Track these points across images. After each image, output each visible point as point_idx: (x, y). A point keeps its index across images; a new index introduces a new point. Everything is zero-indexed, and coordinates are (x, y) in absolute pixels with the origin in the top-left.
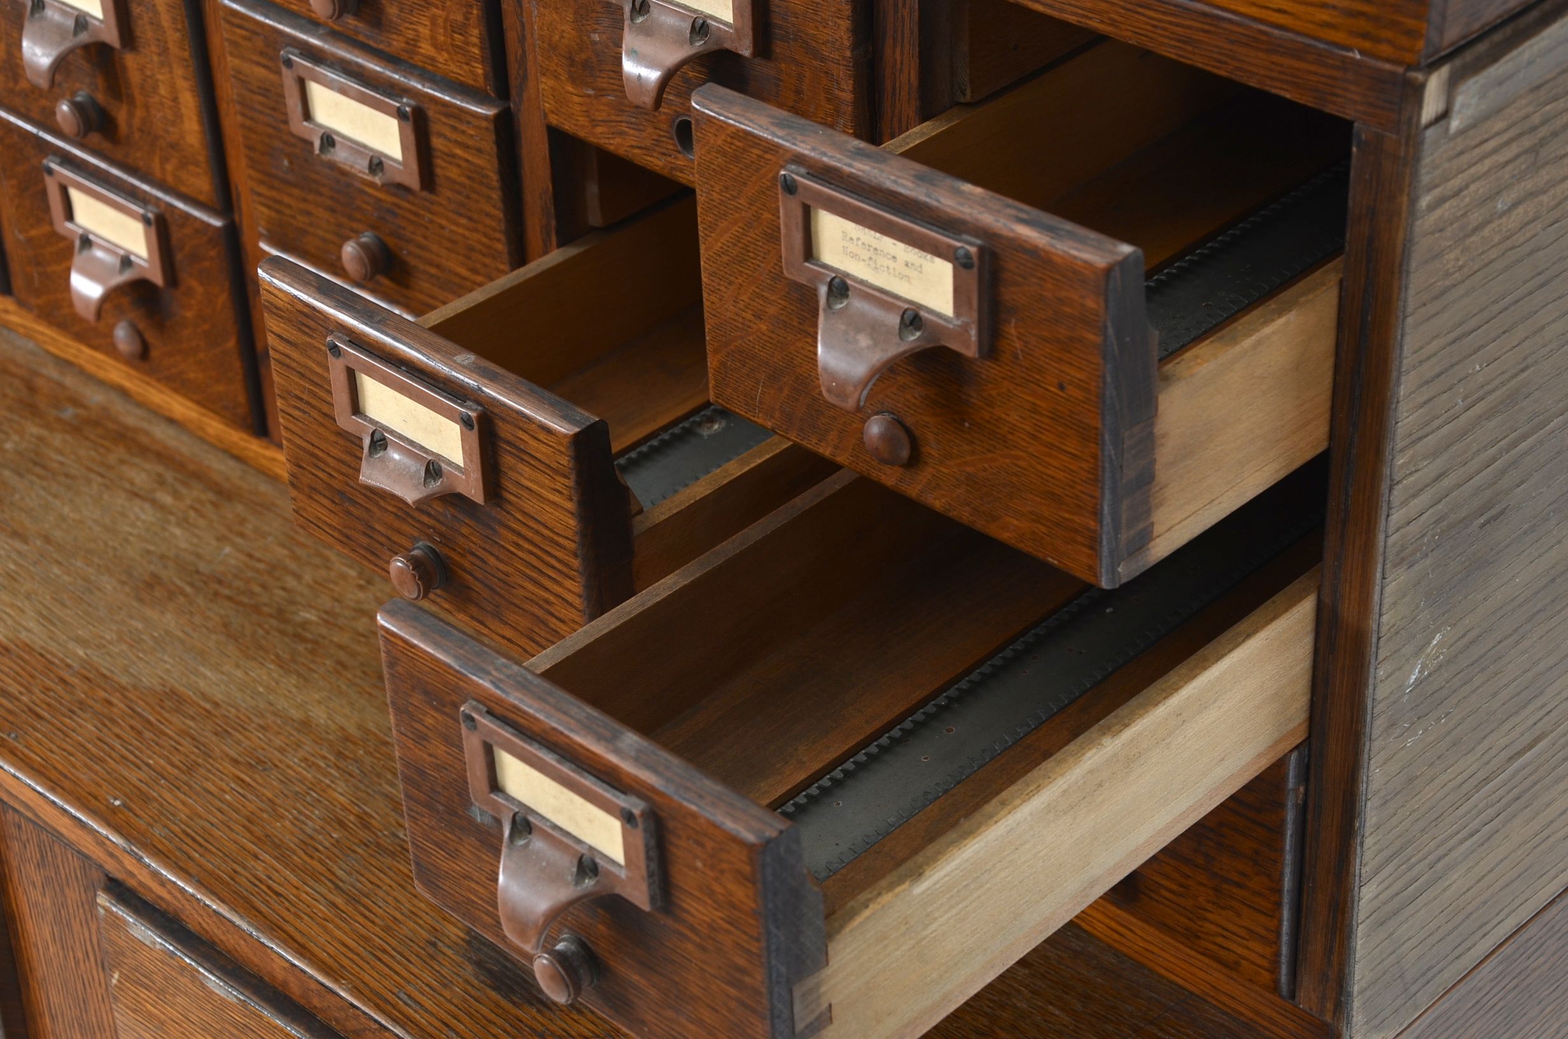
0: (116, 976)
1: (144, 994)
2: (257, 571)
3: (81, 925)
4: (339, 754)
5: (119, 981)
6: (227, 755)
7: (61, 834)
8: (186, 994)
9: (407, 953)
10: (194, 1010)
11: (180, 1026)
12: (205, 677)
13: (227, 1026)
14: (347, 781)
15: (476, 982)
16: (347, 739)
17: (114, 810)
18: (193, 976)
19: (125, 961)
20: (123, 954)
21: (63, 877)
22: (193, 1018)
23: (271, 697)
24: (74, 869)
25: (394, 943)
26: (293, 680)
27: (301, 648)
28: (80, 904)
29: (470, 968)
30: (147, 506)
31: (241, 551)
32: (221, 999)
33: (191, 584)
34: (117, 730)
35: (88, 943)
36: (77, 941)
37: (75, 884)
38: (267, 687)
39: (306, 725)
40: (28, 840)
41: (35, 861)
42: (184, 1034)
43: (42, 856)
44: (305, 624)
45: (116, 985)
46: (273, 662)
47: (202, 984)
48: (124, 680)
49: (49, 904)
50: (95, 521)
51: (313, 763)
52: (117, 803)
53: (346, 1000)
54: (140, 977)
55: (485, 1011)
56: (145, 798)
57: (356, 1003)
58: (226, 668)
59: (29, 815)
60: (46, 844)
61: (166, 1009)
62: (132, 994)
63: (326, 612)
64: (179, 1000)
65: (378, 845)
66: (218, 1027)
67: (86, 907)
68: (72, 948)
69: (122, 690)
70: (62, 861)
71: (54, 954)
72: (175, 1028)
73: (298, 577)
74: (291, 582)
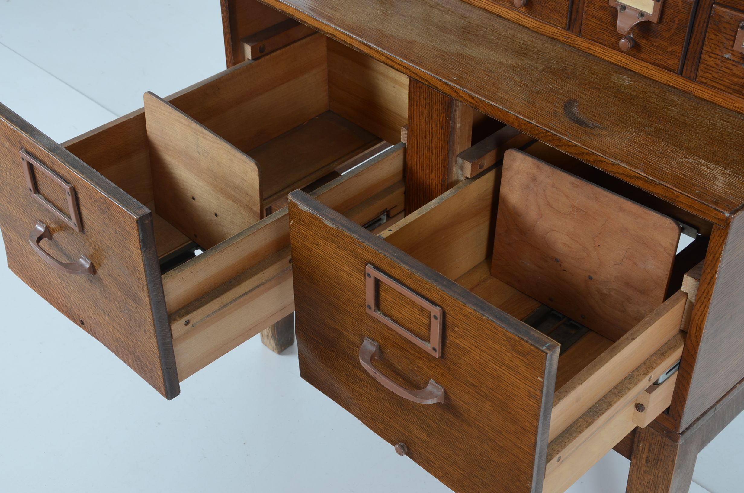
0: (292, 222)
1: (301, 227)
2: (474, 26)
3: (437, 116)
4: (513, 70)
5: (293, 223)
6: (481, 69)
7: (437, 88)
8: (316, 226)
9: (549, 115)
10: (319, 231)
11: (313, 237)
12: (468, 51)
13: (330, 236)
14: (517, 76)
15: (570, 122)
16: (514, 66)
17: (455, 80)
18: (320, 220)
19: (296, 217)
20: (295, 215)
21: (434, 102)
22: (318, 234)
23: (489, 56)
24: (439, 98)
25: (544, 113)
26: (493, 52)
27: (493, 45)
28: (438, 109)
29: (568, 120)
30: (436, 10)
31: (467, 21)
32: (329, 227)
33: (456, 29)
34: (448, 62)
35: (438, 121)
36: (434, 121)
37: (438, 103)
38: (487, 54)
39: (501, 63)
40: (424, 92)
41: (425, 98)
42: (314, 239)
43: (428, 96)
44: (491, 39)
45: (291, 225)
46: (486, 48)
47: (323, 222)
48: (446, 50)
49: (426, 111)
50: (423, 13)
51: (506, 72)
52: (455, 78)
53: (535, 125)
54: (301, 222)
55: (576, 128)
56: (463, 78)
57: (538, 125)
58: (473, 49)
59: (426, 83)
60: (431, 92)
61: (309, 231)
62: (297, 228)
63: (497, 37)
64: (314, 228)
65: (531, 91)
66: (327, 236)
67: (441, 110)
68: (431, 124)
69: (446, 53)
70: (435, 96)
71: (424, 127)
72: (311, 237)
73: (486, 28)
74: (484, 29)
